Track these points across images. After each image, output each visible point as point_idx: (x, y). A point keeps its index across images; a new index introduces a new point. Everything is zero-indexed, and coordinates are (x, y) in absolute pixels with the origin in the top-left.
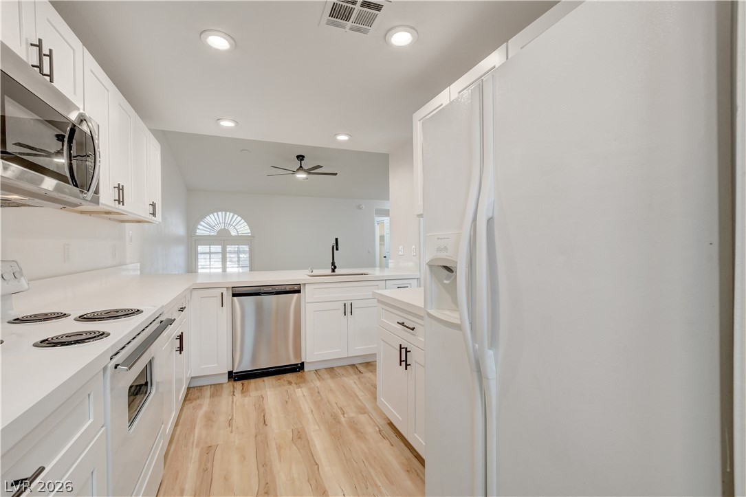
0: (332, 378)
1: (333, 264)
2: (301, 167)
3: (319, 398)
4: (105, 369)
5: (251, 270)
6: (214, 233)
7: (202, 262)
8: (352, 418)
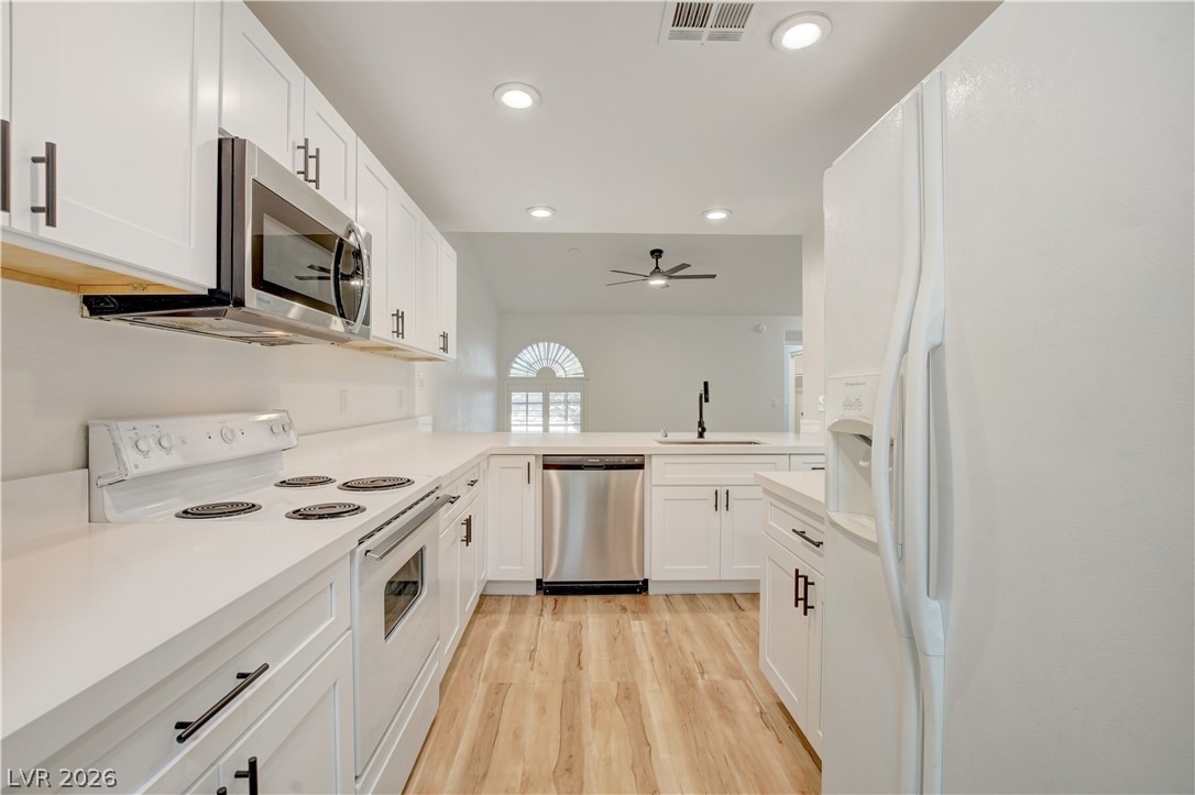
0: (692, 611)
1: (701, 424)
2: (657, 268)
3: (667, 641)
4: (352, 553)
5: (583, 430)
6: (532, 375)
7: (517, 417)
8: (716, 682)
